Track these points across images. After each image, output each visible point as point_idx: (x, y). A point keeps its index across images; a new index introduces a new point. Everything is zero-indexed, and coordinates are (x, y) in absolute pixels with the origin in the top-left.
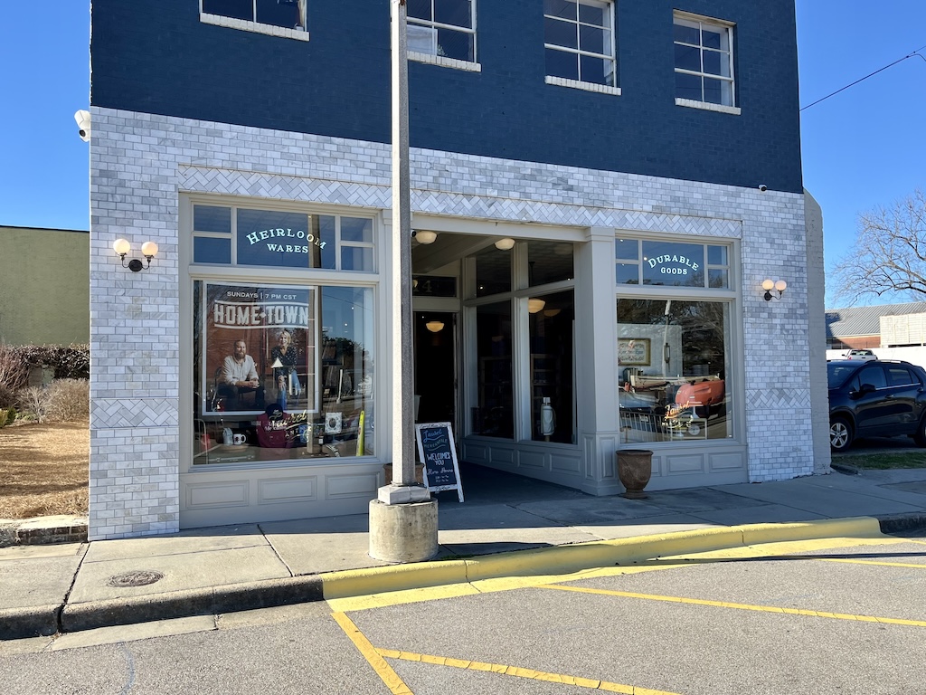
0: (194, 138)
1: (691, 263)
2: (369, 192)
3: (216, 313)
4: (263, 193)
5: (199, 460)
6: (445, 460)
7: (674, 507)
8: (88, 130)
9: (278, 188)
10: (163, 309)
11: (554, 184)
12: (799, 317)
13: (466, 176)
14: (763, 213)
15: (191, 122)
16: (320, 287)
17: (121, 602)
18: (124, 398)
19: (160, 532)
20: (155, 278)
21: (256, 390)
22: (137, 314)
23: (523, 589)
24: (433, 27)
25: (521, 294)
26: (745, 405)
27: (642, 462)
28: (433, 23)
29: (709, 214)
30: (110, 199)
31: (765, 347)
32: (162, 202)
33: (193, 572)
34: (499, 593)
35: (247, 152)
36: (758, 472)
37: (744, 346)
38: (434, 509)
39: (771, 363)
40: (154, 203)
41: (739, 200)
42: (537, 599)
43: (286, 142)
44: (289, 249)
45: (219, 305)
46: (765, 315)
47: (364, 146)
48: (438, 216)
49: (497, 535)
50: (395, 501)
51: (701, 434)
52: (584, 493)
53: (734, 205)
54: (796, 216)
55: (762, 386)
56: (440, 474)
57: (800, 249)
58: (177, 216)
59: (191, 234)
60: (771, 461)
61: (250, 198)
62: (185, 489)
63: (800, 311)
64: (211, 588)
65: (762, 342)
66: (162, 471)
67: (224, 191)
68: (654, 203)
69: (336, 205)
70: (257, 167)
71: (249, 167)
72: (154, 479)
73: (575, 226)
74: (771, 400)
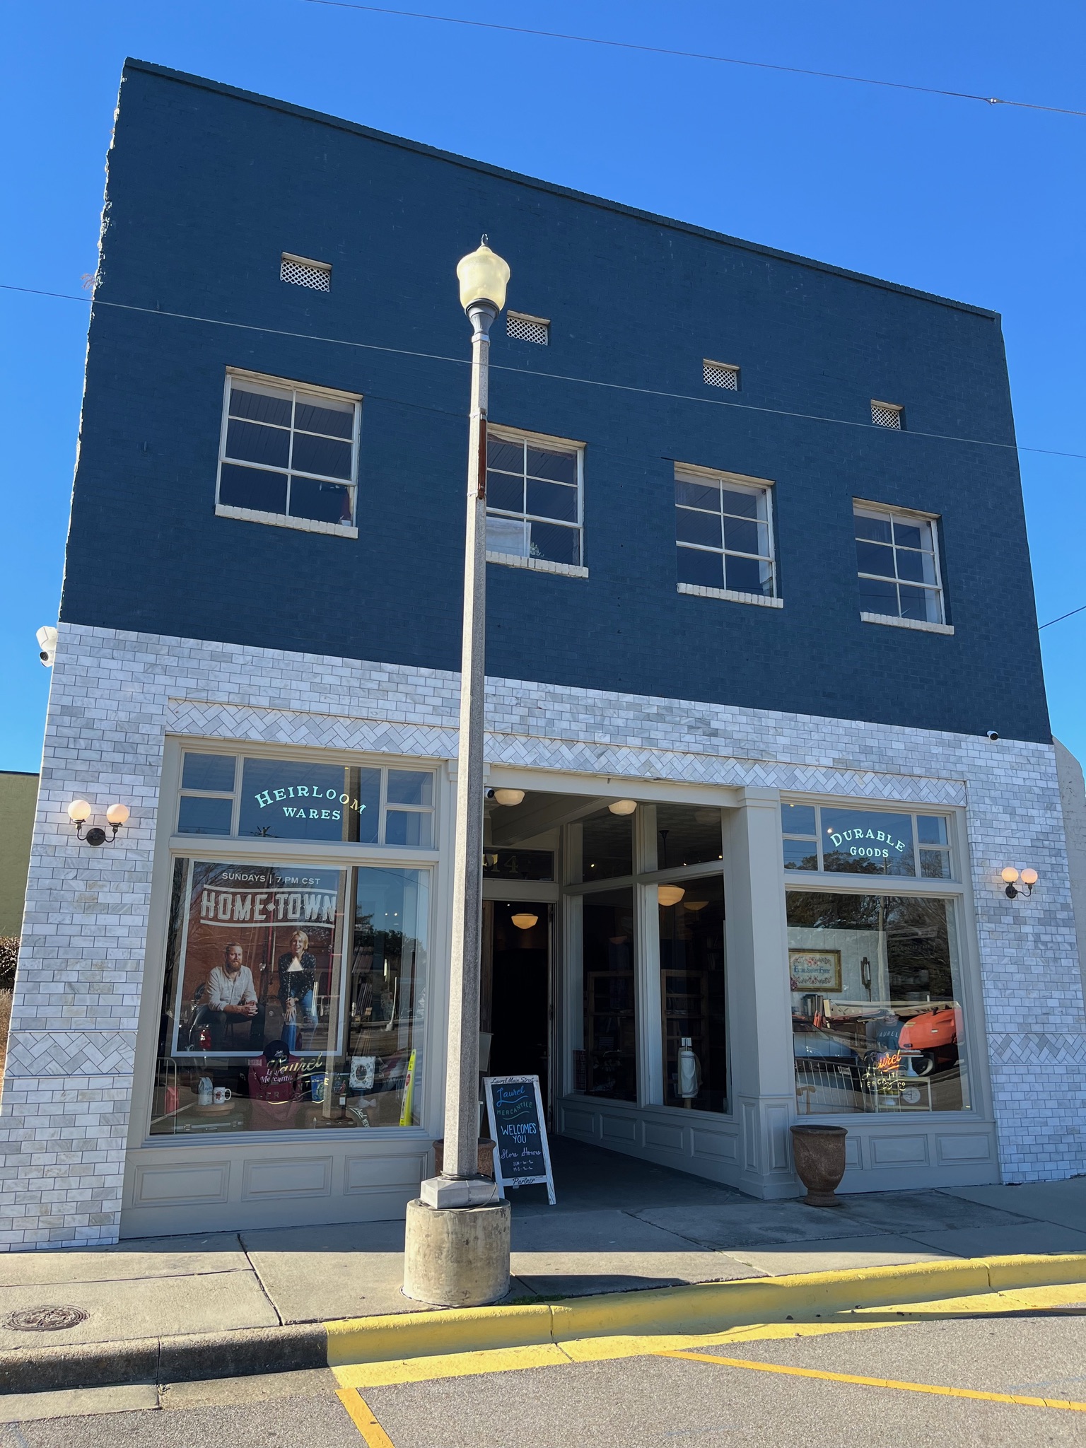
0: (194, 664)
1: (894, 840)
2: (431, 736)
3: (205, 902)
4: (282, 737)
5: (160, 1128)
6: (527, 1134)
7: (884, 1223)
8: (52, 651)
9: (304, 731)
10: (128, 899)
11: (690, 727)
12: (1061, 923)
13: (567, 716)
14: (997, 771)
15: (191, 642)
16: (356, 869)
17: (20, 1355)
18: (56, 1030)
19: (91, 1243)
20: (120, 855)
21: (254, 1018)
22: (91, 905)
23: (639, 1358)
24: (525, 521)
25: (648, 879)
26: (988, 1057)
27: (831, 1146)
28: (526, 516)
29: (917, 771)
30: (71, 745)
31: (1013, 968)
32: (141, 749)
33: (132, 1312)
34: (600, 1363)
35: (265, 682)
36: (1014, 1167)
37: (980, 965)
38: (504, 1218)
39: (1022, 993)
40: (131, 751)
41: (959, 752)
42: (659, 1376)
43: (317, 669)
44: (313, 814)
45: (210, 891)
46: (1009, 919)
47: (426, 675)
48: (527, 770)
49: (603, 1263)
50: (445, 1203)
51: (923, 1102)
52: (743, 1194)
53: (952, 759)
54: (1045, 776)
55: (1012, 1028)
56: (519, 1159)
57: (1054, 822)
58: (160, 769)
59: (177, 792)
60: (1034, 1149)
61: (264, 744)
62: (134, 1173)
63: (1062, 915)
64: (155, 1341)
65: (1006, 960)
66: (102, 1144)
67: (229, 735)
68: (836, 755)
69: (384, 754)
70: (277, 702)
71: (265, 702)
72: (90, 1157)
73: (722, 785)
74: (1027, 1052)
